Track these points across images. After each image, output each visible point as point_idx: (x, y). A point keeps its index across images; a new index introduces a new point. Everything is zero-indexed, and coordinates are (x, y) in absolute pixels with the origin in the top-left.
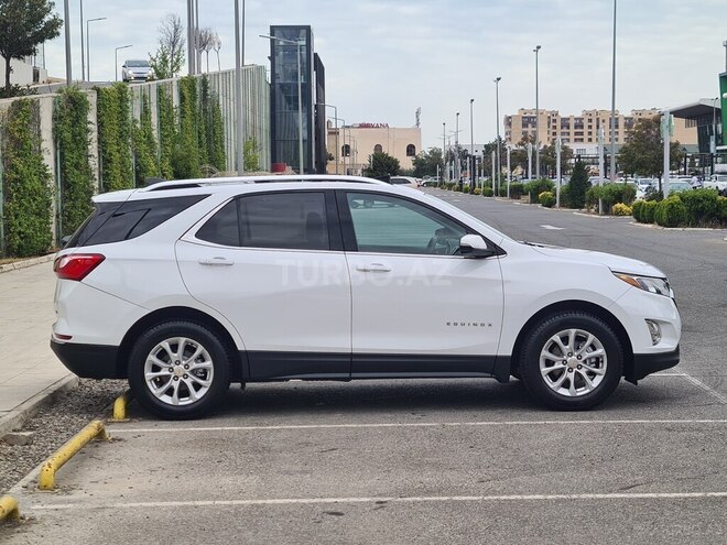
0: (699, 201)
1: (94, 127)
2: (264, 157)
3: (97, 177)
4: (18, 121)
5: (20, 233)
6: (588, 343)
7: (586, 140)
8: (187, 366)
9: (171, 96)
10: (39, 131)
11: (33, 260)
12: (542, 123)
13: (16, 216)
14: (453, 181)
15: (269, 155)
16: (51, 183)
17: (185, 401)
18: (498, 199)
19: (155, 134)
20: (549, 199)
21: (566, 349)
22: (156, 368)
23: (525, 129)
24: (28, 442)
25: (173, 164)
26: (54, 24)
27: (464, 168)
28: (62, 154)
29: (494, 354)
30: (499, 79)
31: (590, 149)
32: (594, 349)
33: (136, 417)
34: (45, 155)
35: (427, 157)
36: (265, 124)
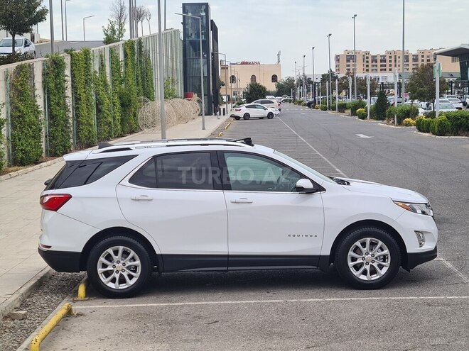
0: (459, 119)
1: (69, 79)
2: (179, 89)
3: (71, 110)
4: (20, 79)
5: (22, 150)
6: (378, 246)
7: (388, 69)
8: (124, 264)
9: (119, 54)
10: (34, 84)
11: (30, 168)
12: (359, 59)
13: (20, 139)
14: (302, 98)
15: (183, 86)
16: (42, 116)
17: (123, 286)
18: (330, 112)
19: (109, 79)
20: (363, 114)
21: (364, 250)
22: (104, 266)
23: (349, 63)
24: (24, 318)
25: (120, 98)
26: (43, 13)
27: (308, 91)
28: (48, 97)
29: (318, 254)
30: (330, 35)
31: (390, 77)
32: (382, 250)
33: (92, 296)
34: (38, 99)
35: (285, 83)
36: (180, 66)
